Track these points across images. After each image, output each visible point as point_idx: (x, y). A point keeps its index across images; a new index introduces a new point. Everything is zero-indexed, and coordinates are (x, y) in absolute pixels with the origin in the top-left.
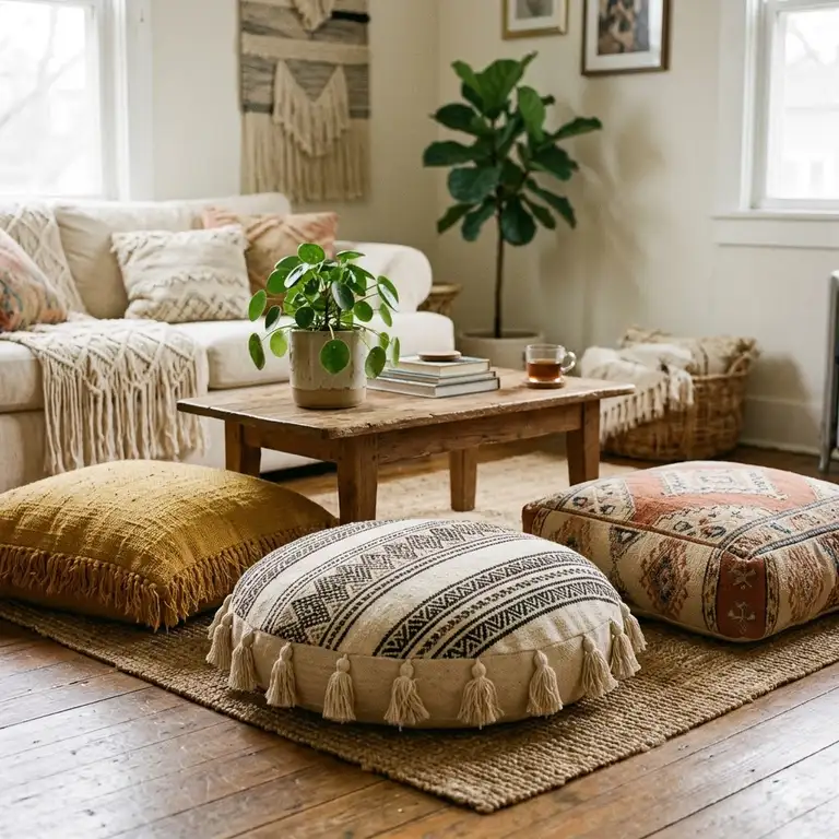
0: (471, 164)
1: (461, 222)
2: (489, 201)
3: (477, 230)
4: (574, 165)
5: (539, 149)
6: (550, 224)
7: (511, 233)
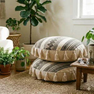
0: (25, 10)
1: (23, 22)
2: (28, 18)
3: (26, 23)
4: (46, 10)
5: (39, 7)
6: (41, 22)
7: (33, 24)
